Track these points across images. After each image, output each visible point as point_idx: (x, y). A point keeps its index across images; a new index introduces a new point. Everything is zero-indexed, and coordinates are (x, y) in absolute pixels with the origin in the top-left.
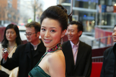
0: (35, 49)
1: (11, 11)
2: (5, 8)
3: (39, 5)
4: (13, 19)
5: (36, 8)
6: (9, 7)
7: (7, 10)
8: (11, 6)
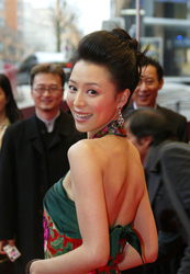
0: (50, 130)
3: (67, 18)
4: (8, 53)
5: (62, 24)
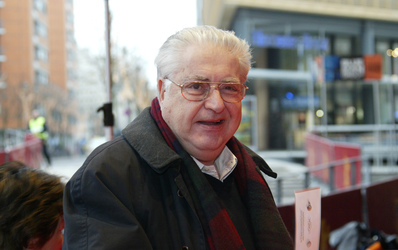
1: (45, 97)
2: (21, 86)
6: (37, 83)
7: (27, 95)
8: (43, 80)
